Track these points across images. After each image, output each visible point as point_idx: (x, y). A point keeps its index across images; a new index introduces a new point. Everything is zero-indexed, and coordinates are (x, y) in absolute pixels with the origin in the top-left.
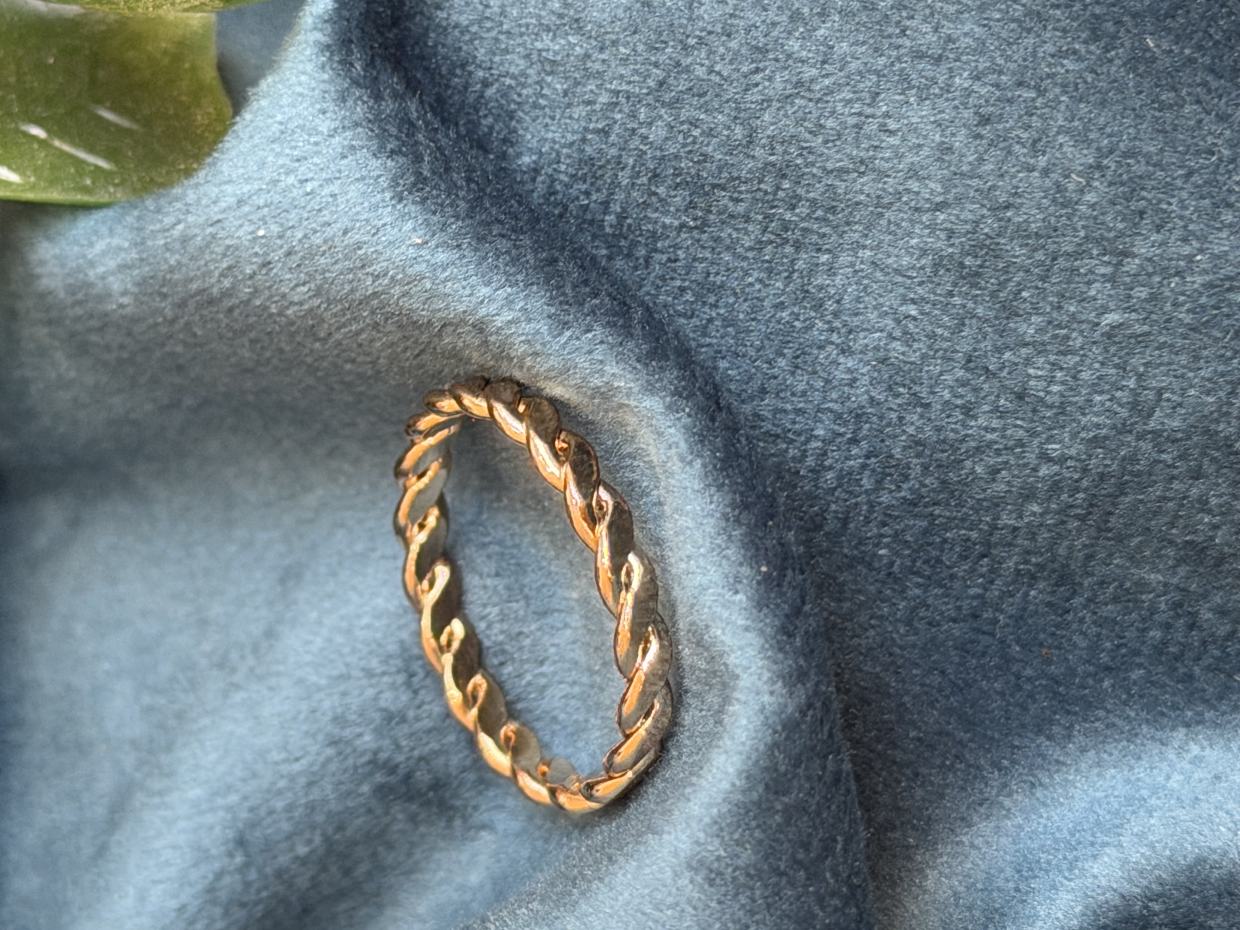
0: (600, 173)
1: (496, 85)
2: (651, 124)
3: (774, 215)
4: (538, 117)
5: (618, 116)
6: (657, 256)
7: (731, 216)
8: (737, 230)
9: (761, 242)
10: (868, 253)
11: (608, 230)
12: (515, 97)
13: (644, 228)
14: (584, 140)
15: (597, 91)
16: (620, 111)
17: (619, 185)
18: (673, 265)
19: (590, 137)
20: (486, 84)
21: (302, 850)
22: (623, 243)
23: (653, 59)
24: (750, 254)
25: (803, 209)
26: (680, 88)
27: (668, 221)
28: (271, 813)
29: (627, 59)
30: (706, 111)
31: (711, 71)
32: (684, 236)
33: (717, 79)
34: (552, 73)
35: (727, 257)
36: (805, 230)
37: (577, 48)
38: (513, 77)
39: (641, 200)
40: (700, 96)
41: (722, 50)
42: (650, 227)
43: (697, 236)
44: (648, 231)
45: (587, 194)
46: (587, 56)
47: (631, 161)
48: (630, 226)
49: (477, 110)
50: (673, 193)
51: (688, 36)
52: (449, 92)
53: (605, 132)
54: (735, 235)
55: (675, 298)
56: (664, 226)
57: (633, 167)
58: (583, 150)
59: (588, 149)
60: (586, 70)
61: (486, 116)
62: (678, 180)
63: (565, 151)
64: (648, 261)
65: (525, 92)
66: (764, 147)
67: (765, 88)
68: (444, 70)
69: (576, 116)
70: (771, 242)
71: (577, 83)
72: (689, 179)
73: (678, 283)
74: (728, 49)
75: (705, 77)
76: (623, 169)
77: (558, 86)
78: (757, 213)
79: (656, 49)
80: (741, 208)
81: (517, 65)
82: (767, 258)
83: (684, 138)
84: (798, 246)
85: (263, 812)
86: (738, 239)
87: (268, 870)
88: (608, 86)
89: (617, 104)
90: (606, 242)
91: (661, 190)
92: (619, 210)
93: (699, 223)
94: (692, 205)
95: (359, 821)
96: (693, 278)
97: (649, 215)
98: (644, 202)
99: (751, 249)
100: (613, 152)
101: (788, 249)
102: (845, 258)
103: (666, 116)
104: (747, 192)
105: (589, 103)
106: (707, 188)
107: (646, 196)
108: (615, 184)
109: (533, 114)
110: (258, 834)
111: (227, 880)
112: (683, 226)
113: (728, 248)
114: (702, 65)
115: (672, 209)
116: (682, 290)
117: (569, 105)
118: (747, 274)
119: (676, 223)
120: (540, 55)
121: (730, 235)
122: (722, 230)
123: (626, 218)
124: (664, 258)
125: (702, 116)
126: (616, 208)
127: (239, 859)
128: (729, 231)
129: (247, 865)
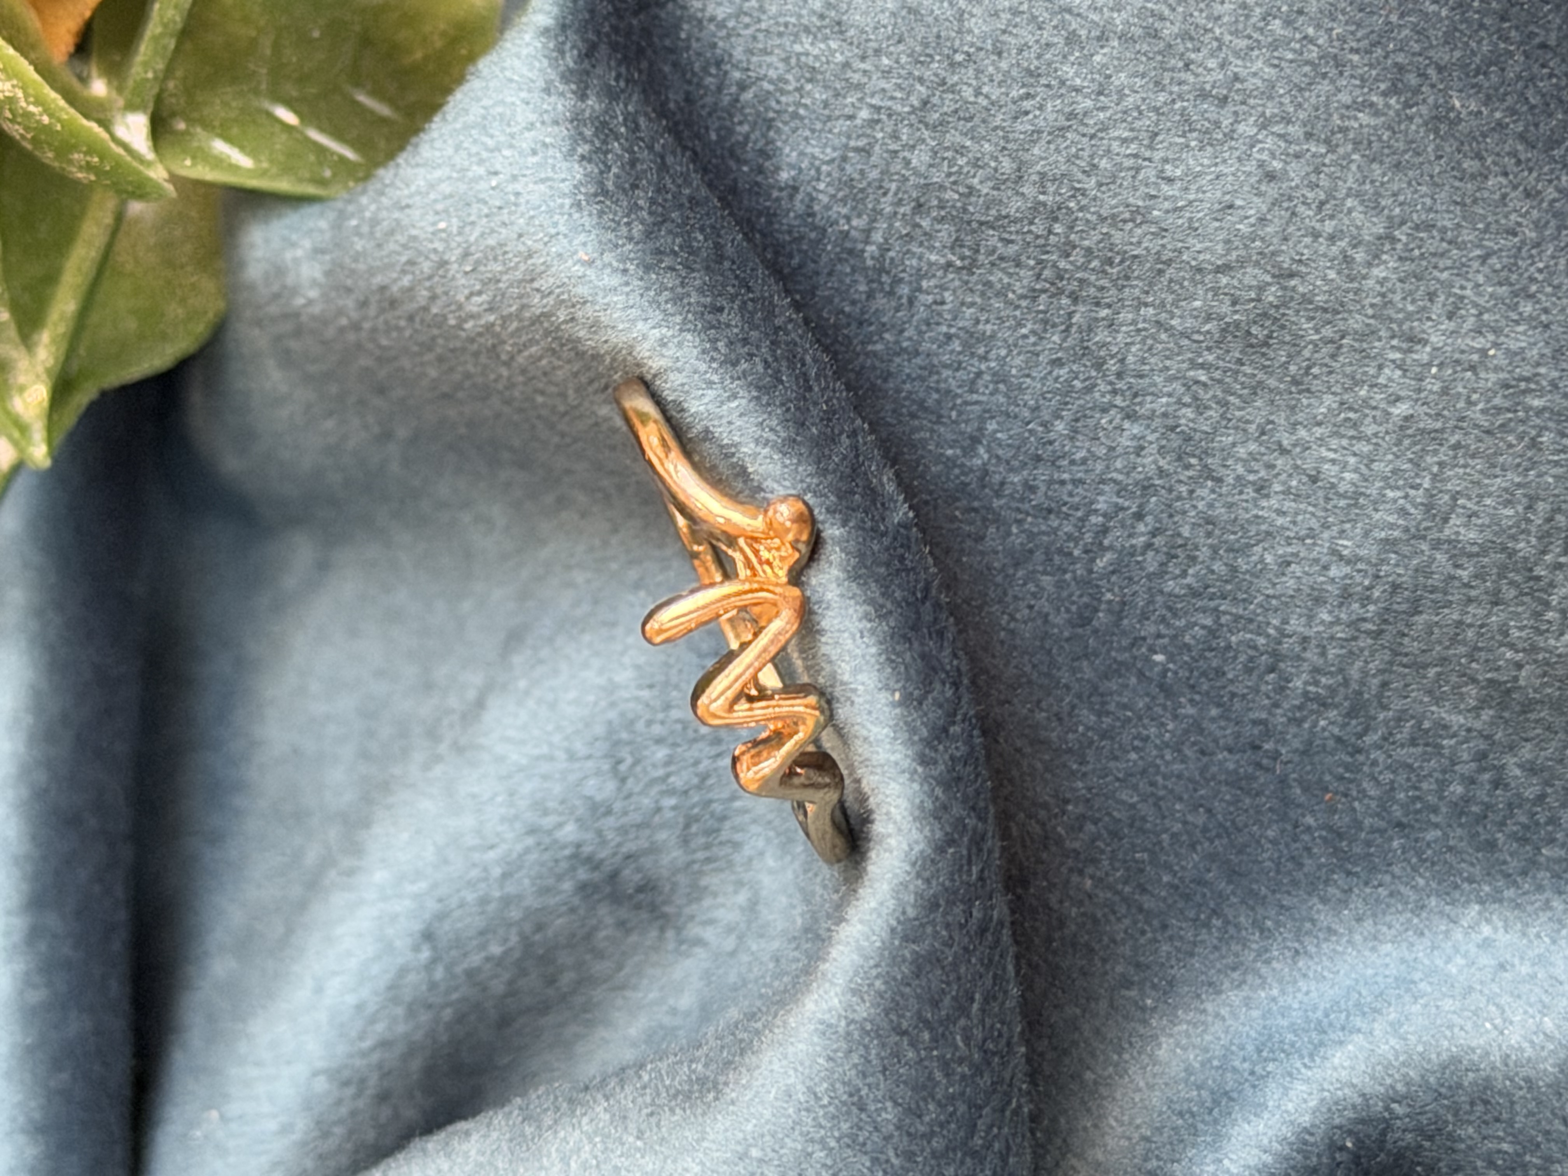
0: (860, 196)
1: (754, 89)
2: (913, 147)
3: (1047, 261)
4: (797, 129)
5: (880, 135)
6: (922, 298)
7: (1002, 258)
8: (1010, 275)
9: (1034, 290)
10: (1151, 311)
11: (870, 263)
12: (773, 104)
13: (907, 263)
14: (844, 159)
15: (857, 104)
16: (882, 130)
17: (881, 212)
18: (939, 308)
19: (851, 154)
20: (743, 87)
21: (496, 950)
22: (884, 278)
23: (917, 73)
24: (1024, 303)
25: (1077, 256)
26: (945, 109)
27: (933, 258)
28: (462, 905)
29: (889, 72)
30: (972, 138)
31: (978, 93)
32: (951, 276)
33: (985, 103)
34: (810, 81)
35: (997, 304)
36: (1081, 281)
37: (837, 55)
38: (771, 82)
39: (904, 232)
40: (967, 120)
41: (991, 69)
42: (914, 262)
43: (966, 278)
44: (912, 267)
45: (848, 219)
46: (847, 65)
47: (894, 186)
48: (892, 259)
49: (731, 116)
50: (938, 227)
51: (955, 51)
52: (702, 92)
53: (866, 151)
54: (1006, 280)
55: (939, 347)
56: (930, 264)
57: (896, 194)
58: (843, 169)
59: (849, 169)
60: (847, 80)
61: (741, 123)
62: (943, 213)
63: (824, 168)
64: (911, 302)
65: (783, 99)
66: (1035, 183)
67: (1035, 117)
68: (697, 67)
69: (836, 131)
70: (1044, 291)
71: (837, 95)
72: (954, 213)
73: (944, 329)
74: (998, 69)
75: (972, 99)
76: (885, 194)
77: (817, 96)
78: (1029, 258)
79: (921, 63)
80: (1012, 249)
81: (776, 69)
82: (1041, 308)
83: (950, 167)
84: (1075, 298)
85: (454, 902)
86: (1009, 284)
87: (459, 970)
88: (868, 100)
89: (878, 121)
90: (866, 277)
91: (925, 223)
92: (881, 240)
93: (967, 262)
94: (958, 243)
95: (559, 921)
96: (960, 325)
97: (915, 249)
98: (907, 235)
99: (1023, 297)
100: (874, 174)
101: (1065, 301)
102: (1126, 316)
103: (929, 141)
104: (1017, 232)
105: (851, 117)
106: (974, 225)
107: (909, 229)
108: (876, 213)
109: (792, 125)
110: (446, 926)
111: (412, 978)
112: (949, 264)
113: (998, 294)
114: (970, 85)
115: (937, 244)
116: (949, 337)
117: (829, 118)
118: (1020, 325)
119: (942, 261)
120: (798, 59)
121: (1001, 280)
122: (991, 273)
123: (889, 250)
124: (930, 299)
125: (968, 143)
126: (878, 237)
127: (425, 954)
128: (1000, 275)
129: (434, 961)
